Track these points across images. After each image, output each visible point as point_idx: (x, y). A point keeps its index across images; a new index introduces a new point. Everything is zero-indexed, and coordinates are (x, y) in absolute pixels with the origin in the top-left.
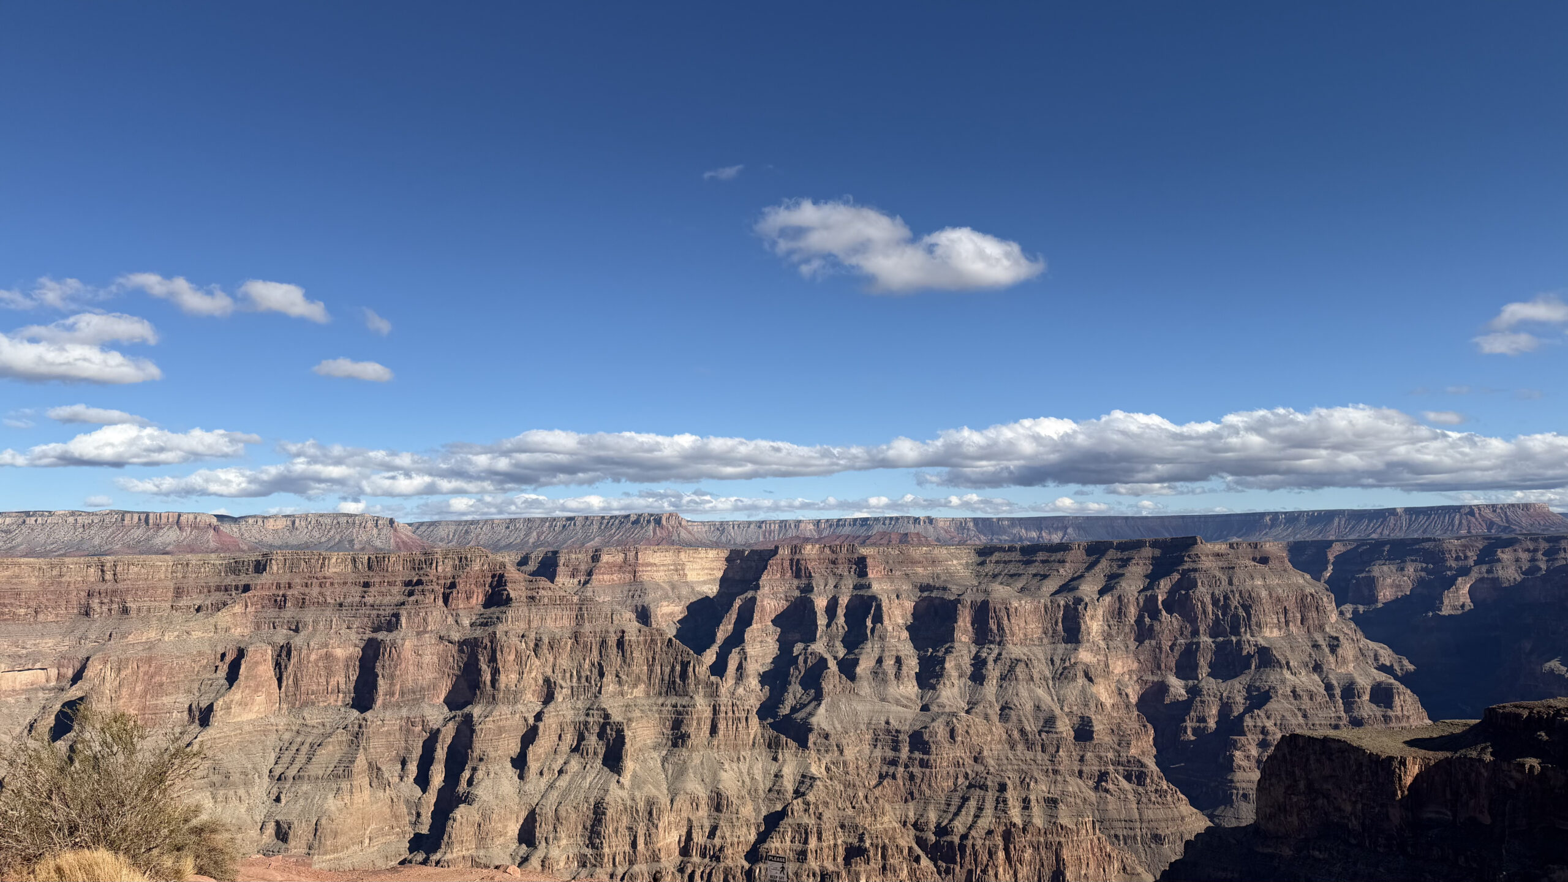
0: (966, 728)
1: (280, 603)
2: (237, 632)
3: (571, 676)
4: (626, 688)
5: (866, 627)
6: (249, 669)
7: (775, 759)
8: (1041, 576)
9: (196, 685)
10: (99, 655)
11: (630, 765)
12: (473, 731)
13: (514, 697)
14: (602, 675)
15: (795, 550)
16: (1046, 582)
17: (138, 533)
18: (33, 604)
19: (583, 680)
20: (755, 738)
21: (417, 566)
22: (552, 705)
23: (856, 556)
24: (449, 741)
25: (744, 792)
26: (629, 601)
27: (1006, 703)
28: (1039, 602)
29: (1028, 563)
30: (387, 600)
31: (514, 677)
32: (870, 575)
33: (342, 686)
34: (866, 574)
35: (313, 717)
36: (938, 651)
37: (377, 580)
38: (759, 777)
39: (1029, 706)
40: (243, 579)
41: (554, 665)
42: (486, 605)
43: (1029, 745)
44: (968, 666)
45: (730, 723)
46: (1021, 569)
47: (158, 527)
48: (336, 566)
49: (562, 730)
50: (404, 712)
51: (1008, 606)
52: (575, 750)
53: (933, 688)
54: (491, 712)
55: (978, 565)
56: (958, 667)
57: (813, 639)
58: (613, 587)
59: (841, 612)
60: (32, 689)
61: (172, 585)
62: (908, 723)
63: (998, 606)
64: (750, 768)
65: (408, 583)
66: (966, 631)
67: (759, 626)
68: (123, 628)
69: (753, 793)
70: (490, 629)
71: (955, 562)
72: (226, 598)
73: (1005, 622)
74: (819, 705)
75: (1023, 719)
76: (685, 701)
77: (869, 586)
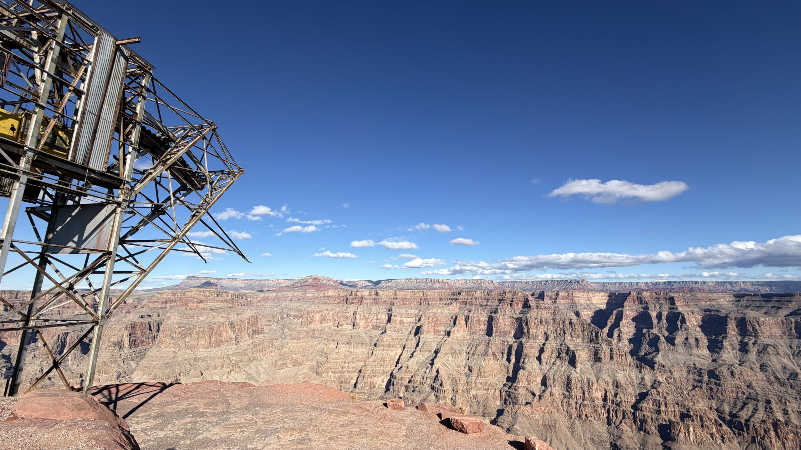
0: (740, 372)
1: (465, 304)
2: (455, 311)
3: (554, 332)
4: (574, 338)
5: (678, 325)
6: (459, 322)
7: (640, 372)
8: (777, 307)
9: (446, 325)
10: (424, 315)
11: (578, 365)
12: (523, 347)
13: (535, 338)
14: (565, 333)
15: (638, 293)
16: (780, 310)
17: (430, 284)
18: (409, 301)
19: (558, 334)
20: (630, 363)
21: (501, 295)
22: (548, 342)
23: (668, 296)
24: (516, 349)
25: (628, 383)
26: (571, 309)
27: (763, 363)
28: (778, 319)
29: (767, 301)
30: (494, 304)
31: (534, 331)
32: (677, 304)
33: (483, 329)
34: (674, 304)
35: (476, 337)
36: (718, 337)
37: (490, 298)
38: (634, 378)
39: (779, 366)
40: (456, 297)
41: (547, 329)
42: (524, 307)
43: (783, 385)
44: (737, 345)
45: (618, 356)
46: (763, 304)
47: (434, 282)
48: (479, 294)
49: (553, 350)
50: (501, 338)
51: (758, 320)
52: (558, 357)
53: (718, 352)
54: (528, 341)
55: (736, 301)
56: (731, 345)
57: (652, 328)
58: (564, 304)
59: (664, 318)
60: (410, 323)
61: (439, 297)
62: (706, 366)
63: (751, 320)
64: (629, 374)
65: (499, 300)
66: (733, 330)
67: (626, 321)
68: (429, 308)
69: (632, 384)
70: (525, 315)
71: (722, 300)
72: (452, 302)
73: (757, 327)
74: (658, 353)
75: (776, 372)
76: (598, 345)
77: (677, 308)
